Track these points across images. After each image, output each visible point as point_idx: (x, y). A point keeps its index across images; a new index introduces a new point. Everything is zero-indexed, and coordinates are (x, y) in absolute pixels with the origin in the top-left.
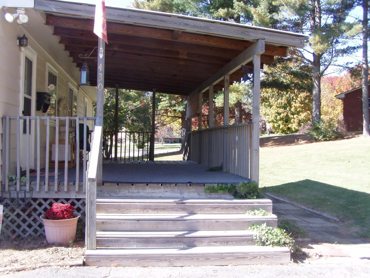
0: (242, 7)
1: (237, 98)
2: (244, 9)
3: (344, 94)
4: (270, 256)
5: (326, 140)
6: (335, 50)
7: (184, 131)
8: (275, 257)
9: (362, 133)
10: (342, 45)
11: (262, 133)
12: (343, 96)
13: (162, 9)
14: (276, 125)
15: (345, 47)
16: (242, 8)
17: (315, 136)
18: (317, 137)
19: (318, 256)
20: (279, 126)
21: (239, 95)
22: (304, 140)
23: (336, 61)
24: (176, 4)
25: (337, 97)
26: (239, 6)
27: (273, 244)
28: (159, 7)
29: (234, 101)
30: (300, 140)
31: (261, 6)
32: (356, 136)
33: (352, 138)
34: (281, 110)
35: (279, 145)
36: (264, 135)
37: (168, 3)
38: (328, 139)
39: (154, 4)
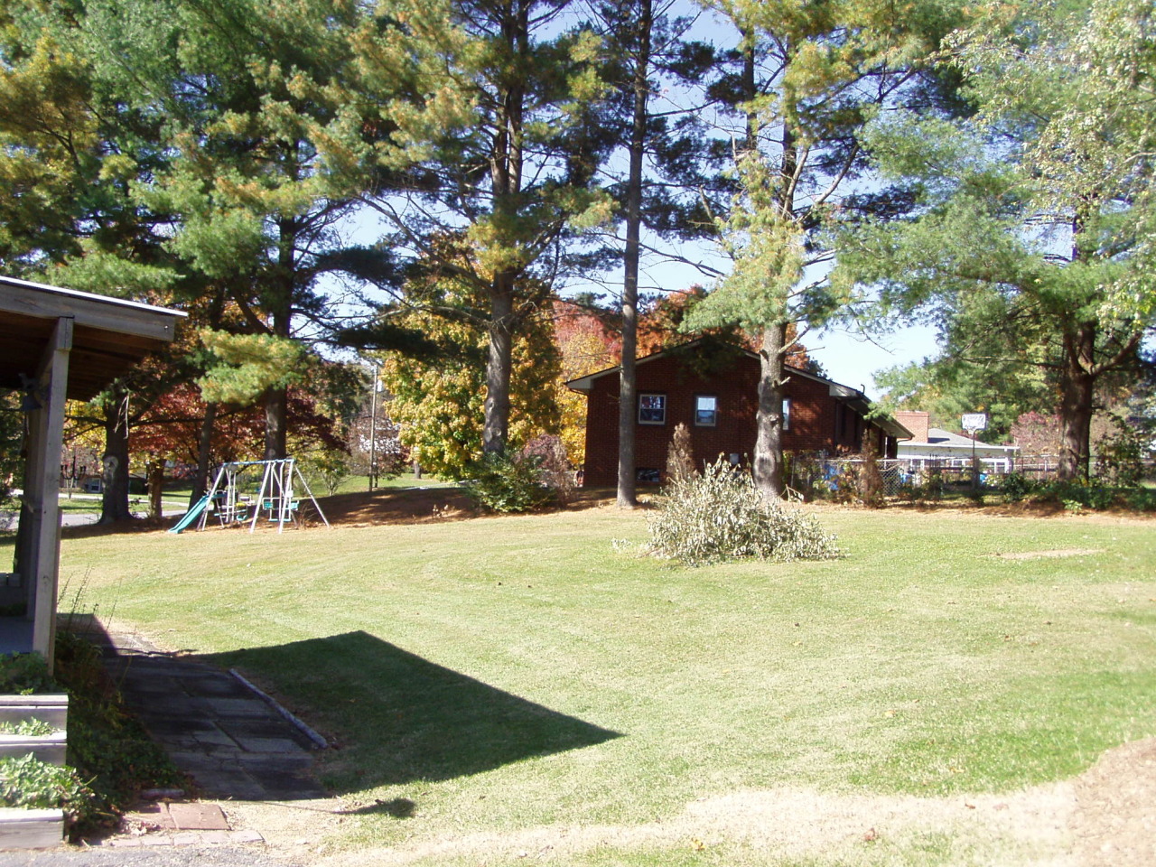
0: (284, 116)
1: (261, 380)
2: (291, 122)
3: (589, 379)
4: (12, 831)
5: (514, 512)
6: (563, 256)
7: (112, 464)
8: (23, 832)
9: (615, 495)
10: (583, 242)
11: (393, 473)
12: (587, 385)
13: (52, 91)
14: (430, 451)
15: (594, 247)
16: (284, 120)
17: (485, 500)
18: (490, 503)
19: (144, 830)
20: (441, 454)
21: (268, 370)
22: (457, 508)
23: (563, 287)
24: (100, 81)
25: (571, 385)
26: (277, 113)
27: (31, 803)
28: (43, 84)
29: (254, 387)
30: (446, 507)
31: (340, 119)
32: (600, 502)
33: (587, 507)
34: (451, 408)
35: (383, 519)
36: (398, 478)
37: (74, 75)
38: (520, 508)
39: (28, 73)
